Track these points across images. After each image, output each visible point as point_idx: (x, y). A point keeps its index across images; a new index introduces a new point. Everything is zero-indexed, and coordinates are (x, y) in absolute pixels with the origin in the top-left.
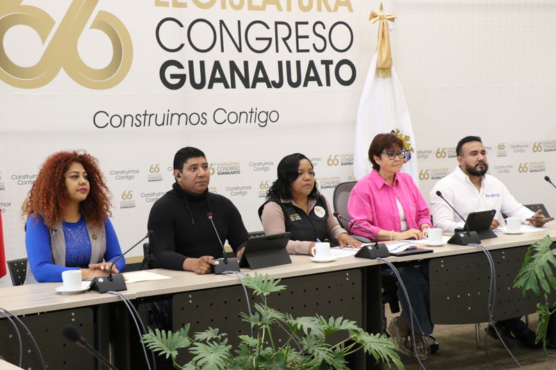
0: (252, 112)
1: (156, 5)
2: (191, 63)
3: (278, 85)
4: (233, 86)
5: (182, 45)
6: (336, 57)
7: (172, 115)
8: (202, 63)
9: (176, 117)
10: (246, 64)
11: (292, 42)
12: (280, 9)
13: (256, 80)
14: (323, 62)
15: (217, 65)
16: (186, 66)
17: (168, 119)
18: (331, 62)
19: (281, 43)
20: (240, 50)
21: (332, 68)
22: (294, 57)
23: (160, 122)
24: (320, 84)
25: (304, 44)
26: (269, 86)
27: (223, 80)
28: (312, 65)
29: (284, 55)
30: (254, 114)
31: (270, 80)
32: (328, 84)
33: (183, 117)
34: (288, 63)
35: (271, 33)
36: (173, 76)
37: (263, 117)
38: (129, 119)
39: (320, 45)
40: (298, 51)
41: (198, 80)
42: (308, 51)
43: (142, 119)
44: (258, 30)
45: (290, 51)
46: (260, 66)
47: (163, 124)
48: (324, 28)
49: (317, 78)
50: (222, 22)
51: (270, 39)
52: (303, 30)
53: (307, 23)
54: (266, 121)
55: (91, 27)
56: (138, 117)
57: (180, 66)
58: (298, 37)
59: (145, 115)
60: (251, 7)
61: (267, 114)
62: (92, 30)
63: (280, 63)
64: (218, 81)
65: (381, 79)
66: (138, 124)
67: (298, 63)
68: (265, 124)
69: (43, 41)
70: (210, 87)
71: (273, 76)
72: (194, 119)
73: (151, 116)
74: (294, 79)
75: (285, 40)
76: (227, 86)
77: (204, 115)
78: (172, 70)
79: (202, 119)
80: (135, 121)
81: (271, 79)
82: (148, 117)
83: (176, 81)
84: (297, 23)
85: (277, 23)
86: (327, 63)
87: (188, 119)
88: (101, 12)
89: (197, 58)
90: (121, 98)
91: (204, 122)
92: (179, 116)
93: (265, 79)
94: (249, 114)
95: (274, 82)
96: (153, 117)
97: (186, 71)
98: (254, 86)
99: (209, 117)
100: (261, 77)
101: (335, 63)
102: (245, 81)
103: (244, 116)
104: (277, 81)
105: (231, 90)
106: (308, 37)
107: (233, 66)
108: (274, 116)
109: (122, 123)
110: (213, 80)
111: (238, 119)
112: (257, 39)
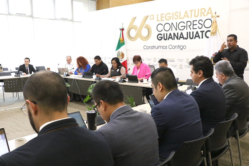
1: (157, 21)
2: (164, 34)
3: (186, 39)
4: (174, 39)
5: (162, 30)
6: (206, 30)
8: (167, 34)
9: (160, 47)
10: (178, 33)
11: (191, 27)
12: (188, 18)
13: (180, 37)
14: (201, 31)
15: (170, 34)
16: (163, 35)
17: (158, 47)
18: (204, 31)
19: (188, 27)
20: (176, 30)
21: (204, 33)
22: (191, 31)
24: (200, 38)
25: (195, 27)
26: (184, 39)
27: (171, 38)
28: (197, 32)
29: (189, 30)
30: (179, 47)
31: (184, 37)
32: (202, 38)
33: (162, 47)
34: (190, 32)
35: (185, 25)
36: (160, 37)
37: (182, 47)
39: (200, 26)
40: (193, 29)
41: (165, 38)
42: (196, 29)
43: (153, 47)
44: (182, 24)
45: (191, 29)
46: (182, 34)
47: (157, 49)
48: (202, 21)
49: (199, 36)
50: (172, 23)
51: (185, 26)
52: (195, 23)
53: (197, 21)
55: (144, 28)
58: (193, 25)
60: (180, 18)
63: (187, 33)
64: (170, 38)
65: (213, 36)
67: (193, 32)
68: (182, 49)
69: (136, 31)
71: (185, 36)
72: (164, 47)
74: (191, 37)
75: (189, 26)
76: (172, 39)
78: (160, 36)
80: (151, 48)
83: (160, 38)
84: (193, 21)
85: (187, 22)
86: (202, 32)
87: (163, 47)
88: (146, 24)
89: (165, 32)
90: (149, 43)
93: (183, 37)
95: (185, 38)
96: (155, 47)
97: (163, 36)
98: (179, 39)
99: (168, 47)
100: (182, 36)
101: (205, 32)
102: (177, 38)
103: (176, 47)
104: (186, 38)
105: (173, 40)
106: (196, 25)
107: (174, 34)
108: (185, 47)
109: (149, 48)
110: (169, 38)
111: (175, 48)
112: (181, 27)
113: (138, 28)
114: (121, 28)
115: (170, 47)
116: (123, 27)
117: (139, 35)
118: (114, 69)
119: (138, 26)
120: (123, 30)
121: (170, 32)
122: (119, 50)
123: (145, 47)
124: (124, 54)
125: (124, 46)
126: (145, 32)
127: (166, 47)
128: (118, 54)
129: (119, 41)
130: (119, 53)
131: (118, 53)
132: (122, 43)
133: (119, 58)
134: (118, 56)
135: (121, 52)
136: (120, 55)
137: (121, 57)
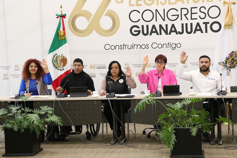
0: (168, 44)
1: (129, 6)
2: (143, 26)
4: (161, 34)
5: (139, 20)
6: (211, 21)
7: (134, 45)
8: (147, 26)
9: (136, 46)
10: (167, 25)
11: (189, 16)
12: (183, 3)
13: (171, 31)
14: (204, 23)
15: (154, 26)
16: (141, 27)
17: (133, 47)
18: (208, 23)
19: (183, 16)
20: (164, 20)
21: (209, 26)
22: (189, 22)
23: (129, 47)
24: (202, 32)
25: (194, 16)
26: (177, 34)
27: (156, 32)
28: (198, 24)
29: (184, 21)
30: (169, 45)
32: (206, 32)
33: (139, 46)
34: (186, 24)
35: (179, 13)
36: (135, 31)
37: (174, 46)
38: (117, 47)
39: (203, 16)
40: (192, 19)
41: (145, 32)
42: (197, 19)
43: (122, 47)
44: (173, 12)
45: (188, 19)
46: (173, 26)
47: (131, 48)
48: (205, 9)
49: (201, 30)
50: (156, 10)
51: (178, 15)
52: (194, 11)
53: (197, 8)
54: (175, 47)
56: (121, 46)
57: (138, 27)
58: (192, 14)
59: (124, 45)
60: (170, 3)
61: (176, 45)
62: (105, 16)
63: (183, 25)
64: (154, 32)
66: (121, 48)
67: (191, 24)
69: (88, 22)
70: (151, 35)
71: (179, 29)
72: (143, 47)
73: (126, 45)
74: (189, 30)
75: (185, 15)
76: (158, 34)
77: (147, 45)
78: (135, 29)
80: (120, 47)
82: (125, 46)
83: (136, 33)
84: (191, 8)
85: (181, 9)
87: (141, 47)
88: (108, 10)
89: (145, 24)
90: (114, 40)
91: (147, 48)
92: (137, 46)
93: (175, 31)
94: (167, 45)
95: (179, 32)
96: (127, 46)
97: (141, 29)
98: (170, 34)
99: (150, 46)
100: (174, 29)
101: (210, 23)
102: (166, 32)
103: (165, 45)
104: (181, 32)
105: (159, 36)
106: (197, 13)
107: (161, 26)
108: (179, 45)
109: (115, 48)
110: (152, 32)
111: (162, 47)
112: (172, 15)
113: (92, 15)
114: (60, 14)
115: (155, 46)
119: (93, 12)
120: (63, 16)
121: (153, 22)
123: (108, 47)
124: (66, 59)
127: (147, 47)
128: (55, 58)
131: (54, 56)
132: (63, 41)
133: (57, 65)
134: (53, 63)
135: (61, 56)
136: (58, 61)
137: (62, 64)
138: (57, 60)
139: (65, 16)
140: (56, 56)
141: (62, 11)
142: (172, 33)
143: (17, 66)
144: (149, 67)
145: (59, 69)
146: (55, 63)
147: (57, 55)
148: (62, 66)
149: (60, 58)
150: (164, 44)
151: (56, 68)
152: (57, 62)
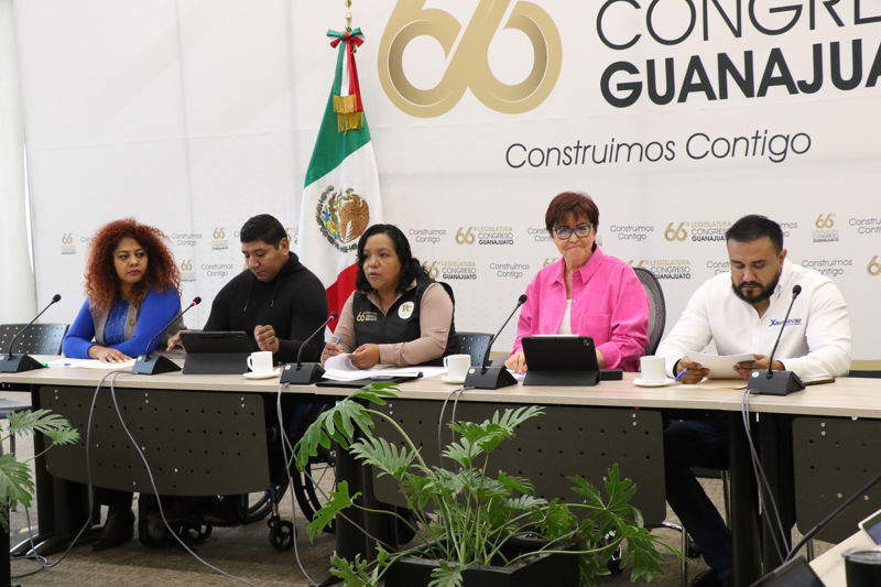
0: (756, 138)
2: (651, 64)
3: (814, 87)
4: (724, 95)
5: (638, 37)
7: (619, 146)
8: (670, 63)
9: (624, 150)
10: (749, 56)
13: (768, 80)
15: (696, 63)
16: (643, 69)
17: (612, 152)
19: (821, 11)
20: (738, 33)
22: (846, 35)
23: (599, 158)
25: (870, 8)
26: (793, 90)
27: (705, 86)
29: (826, 32)
30: (760, 142)
31: (796, 80)
33: (636, 150)
34: (835, 47)
36: (621, 87)
37: (779, 145)
38: (554, 154)
40: (858, 21)
41: (661, 90)
42: (880, 18)
43: (573, 154)
45: (840, 23)
46: (776, 56)
47: (604, 161)
51: (799, 8)
54: (785, 152)
55: (507, 26)
56: (568, 151)
57: (632, 69)
59: (578, 147)
61: (787, 140)
62: (509, 30)
63: (817, 49)
64: (697, 88)
66: (567, 161)
67: (857, 45)
68: (781, 157)
69: (447, 55)
70: (683, 99)
71: (802, 71)
72: (654, 152)
73: (586, 148)
74: (847, 73)
75: (828, 5)
76: (711, 96)
77: (670, 145)
78: (621, 76)
79: (666, 152)
80: (563, 157)
81: (796, 78)
82: (581, 151)
83: (626, 94)
87: (645, 151)
88: (519, 4)
89: (660, 54)
90: (546, 125)
91: (670, 156)
92: (630, 148)
93: (786, 79)
94: (752, 142)
95: (803, 85)
96: (589, 151)
97: (642, 77)
98: (762, 93)
99: (679, 149)
100: (778, 73)
102: (746, 86)
103: (741, 145)
104: (810, 81)
105: (719, 102)
107: (724, 62)
108: (801, 143)
109: (545, 160)
110: (688, 87)
111: (731, 150)
112: (772, 10)
113: (458, 26)
114: (341, 30)
115: (699, 146)
116: (354, 28)
117: (469, 73)
118: (373, 308)
120: (352, 40)
121: (694, 46)
122: (329, 179)
123: (518, 156)
124: (365, 207)
125: (368, 147)
126: (510, 57)
127: (667, 151)
128: (326, 204)
129: (331, 115)
130: (328, 197)
131: (324, 197)
132: (353, 135)
133: (333, 231)
134: (320, 221)
135: (344, 195)
136: (337, 213)
137: (349, 225)
138: (334, 210)
139: (359, 37)
140: (330, 196)
141: (349, 19)
142: (770, 88)
143: (218, 234)
144: (676, 241)
145: (341, 244)
146: (329, 224)
147: (332, 192)
148: (348, 234)
149: (343, 202)
150: (736, 140)
151: (331, 240)
152: (335, 219)
